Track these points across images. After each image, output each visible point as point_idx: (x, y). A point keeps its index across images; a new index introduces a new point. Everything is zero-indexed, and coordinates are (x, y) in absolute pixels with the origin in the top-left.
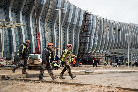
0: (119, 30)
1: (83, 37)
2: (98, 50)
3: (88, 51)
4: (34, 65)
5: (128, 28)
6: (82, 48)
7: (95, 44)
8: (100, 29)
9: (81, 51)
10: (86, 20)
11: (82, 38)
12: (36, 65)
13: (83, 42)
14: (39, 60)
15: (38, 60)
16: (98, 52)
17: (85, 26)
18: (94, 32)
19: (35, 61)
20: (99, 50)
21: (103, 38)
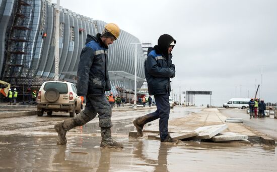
0: (80, 32)
1: (12, 40)
2: (41, 70)
3: (21, 73)
4: (59, 107)
5: (94, 29)
6: (9, 65)
7: (35, 57)
8: (46, 27)
9: (6, 72)
10: (22, 4)
11: (10, 43)
12: (64, 105)
13: (11, 53)
14: (71, 96)
15: (68, 94)
16: (41, 75)
17: (18, 16)
18: (36, 32)
19: (61, 96)
20: (43, 71)
21: (52, 46)
